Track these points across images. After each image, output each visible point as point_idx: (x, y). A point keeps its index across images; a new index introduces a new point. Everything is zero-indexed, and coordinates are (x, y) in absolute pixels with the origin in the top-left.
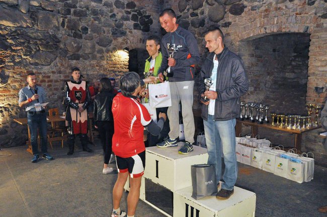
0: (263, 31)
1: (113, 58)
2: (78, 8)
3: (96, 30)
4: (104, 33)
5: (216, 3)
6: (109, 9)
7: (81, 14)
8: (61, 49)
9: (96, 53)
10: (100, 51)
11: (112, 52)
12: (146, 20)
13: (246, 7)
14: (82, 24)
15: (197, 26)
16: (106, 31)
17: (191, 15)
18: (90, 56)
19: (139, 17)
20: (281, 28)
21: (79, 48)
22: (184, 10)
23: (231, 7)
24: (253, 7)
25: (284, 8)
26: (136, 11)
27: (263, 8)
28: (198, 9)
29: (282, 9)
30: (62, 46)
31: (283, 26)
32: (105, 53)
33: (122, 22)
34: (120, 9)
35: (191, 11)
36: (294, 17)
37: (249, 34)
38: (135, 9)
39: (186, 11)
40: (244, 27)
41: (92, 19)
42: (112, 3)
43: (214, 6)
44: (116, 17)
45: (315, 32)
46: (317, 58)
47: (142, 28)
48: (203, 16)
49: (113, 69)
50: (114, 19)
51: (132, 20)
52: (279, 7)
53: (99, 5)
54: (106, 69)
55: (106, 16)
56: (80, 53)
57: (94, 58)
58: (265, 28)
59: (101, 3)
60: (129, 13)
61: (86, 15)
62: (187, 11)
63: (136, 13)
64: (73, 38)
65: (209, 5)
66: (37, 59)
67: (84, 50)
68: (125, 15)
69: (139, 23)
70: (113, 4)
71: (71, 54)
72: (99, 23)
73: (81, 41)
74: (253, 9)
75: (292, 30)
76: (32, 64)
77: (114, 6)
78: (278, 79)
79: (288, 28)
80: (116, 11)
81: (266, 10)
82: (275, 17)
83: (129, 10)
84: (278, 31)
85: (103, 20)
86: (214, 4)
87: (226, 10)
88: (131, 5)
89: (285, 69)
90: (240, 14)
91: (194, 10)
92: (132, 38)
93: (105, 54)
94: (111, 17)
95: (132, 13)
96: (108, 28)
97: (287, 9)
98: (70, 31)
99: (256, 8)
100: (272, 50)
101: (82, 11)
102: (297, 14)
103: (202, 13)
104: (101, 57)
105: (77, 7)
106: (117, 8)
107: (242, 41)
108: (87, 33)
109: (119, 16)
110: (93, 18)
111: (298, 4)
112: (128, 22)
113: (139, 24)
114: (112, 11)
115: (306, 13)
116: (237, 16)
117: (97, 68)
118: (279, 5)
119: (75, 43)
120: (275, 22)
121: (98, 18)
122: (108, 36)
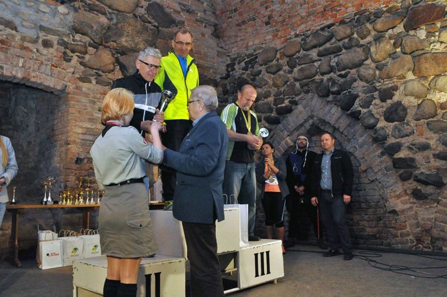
20: (29, 75)
29: (31, 51)
31: (33, 74)
36: (49, 67)
45: (74, 93)
46: (78, 124)
75: (46, 83)
79: (40, 79)
102: (53, 65)
111: (55, 54)
115: (63, 69)
118: (26, 44)
120: (20, 65)
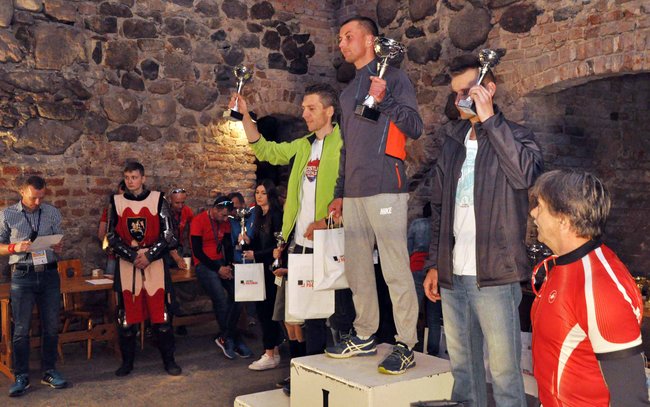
0: (584, 70)
1: (219, 138)
2: (135, 17)
3: (178, 69)
4: (198, 76)
5: (469, 5)
6: (210, 20)
7: (141, 32)
8: (91, 114)
9: (176, 125)
10: (188, 121)
11: (215, 123)
12: (299, 46)
13: (540, 12)
14: (146, 55)
15: (423, 59)
16: (201, 73)
17: (406, 33)
18: (162, 131)
19: (283, 38)
21: (136, 112)
22: (389, 21)
23: (504, 14)
24: (559, 12)
25: (637, 11)
26: (274, 25)
27: (584, 15)
28: (423, 18)
30: (94, 106)
32: (199, 124)
33: (240, 51)
34: (237, 20)
35: (407, 23)
37: (548, 77)
38: (273, 19)
39: (395, 23)
40: (537, 61)
41: (169, 44)
42: (216, 7)
43: (464, 11)
44: (227, 39)
47: (288, 65)
48: (435, 36)
49: (219, 163)
50: (222, 44)
51: (265, 45)
52: (623, 9)
53: (185, 9)
54: (202, 164)
55: (201, 35)
56: (138, 124)
57: (173, 136)
58: (590, 64)
59: (191, 6)
60: (258, 29)
61: (153, 34)
62: (397, 25)
63: (275, 30)
64: (121, 89)
65: (453, 8)
66: (31, 138)
67: (149, 118)
68: (249, 33)
69: (281, 52)
70: (220, 7)
71: (117, 126)
72: (185, 54)
73: (141, 95)
74: (559, 16)
76: (17, 151)
77: (222, 13)
78: (627, 186)
80: (226, 23)
81: (592, 20)
82: (614, 34)
83: (258, 22)
84: (622, 70)
85: (194, 44)
86: (462, 7)
87: (493, 21)
88: (263, 10)
89: (644, 162)
90: (527, 30)
91: (415, 20)
92: (264, 89)
93: (200, 129)
94: (215, 38)
95: (266, 29)
96: (206, 66)
97: (645, 16)
98: (115, 72)
99: (568, 15)
100: (608, 116)
101: (145, 24)
103: (435, 28)
104: (189, 136)
105: (131, 15)
106: (228, 17)
107: (532, 94)
108: (156, 76)
109: (233, 37)
110: (169, 40)
112: (254, 50)
113: (280, 56)
114: (216, 24)
116: (520, 35)
117: (179, 160)
119: (125, 101)
121: (182, 40)
122: (206, 85)
